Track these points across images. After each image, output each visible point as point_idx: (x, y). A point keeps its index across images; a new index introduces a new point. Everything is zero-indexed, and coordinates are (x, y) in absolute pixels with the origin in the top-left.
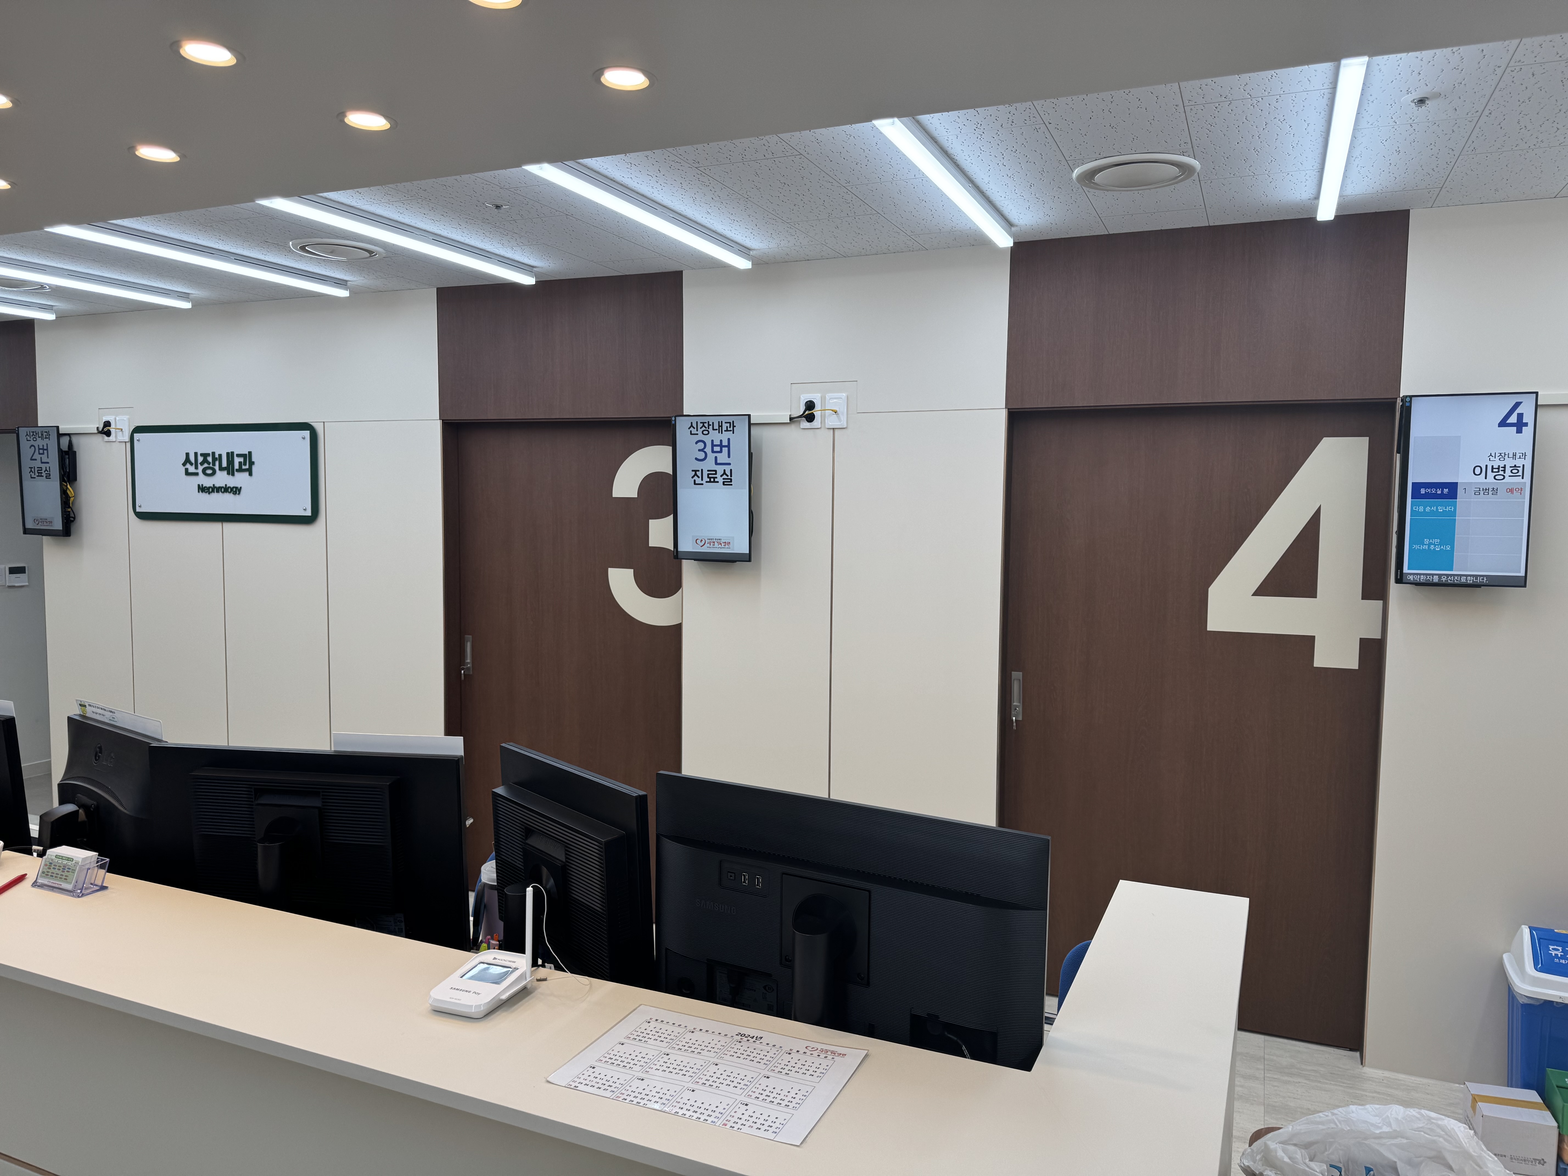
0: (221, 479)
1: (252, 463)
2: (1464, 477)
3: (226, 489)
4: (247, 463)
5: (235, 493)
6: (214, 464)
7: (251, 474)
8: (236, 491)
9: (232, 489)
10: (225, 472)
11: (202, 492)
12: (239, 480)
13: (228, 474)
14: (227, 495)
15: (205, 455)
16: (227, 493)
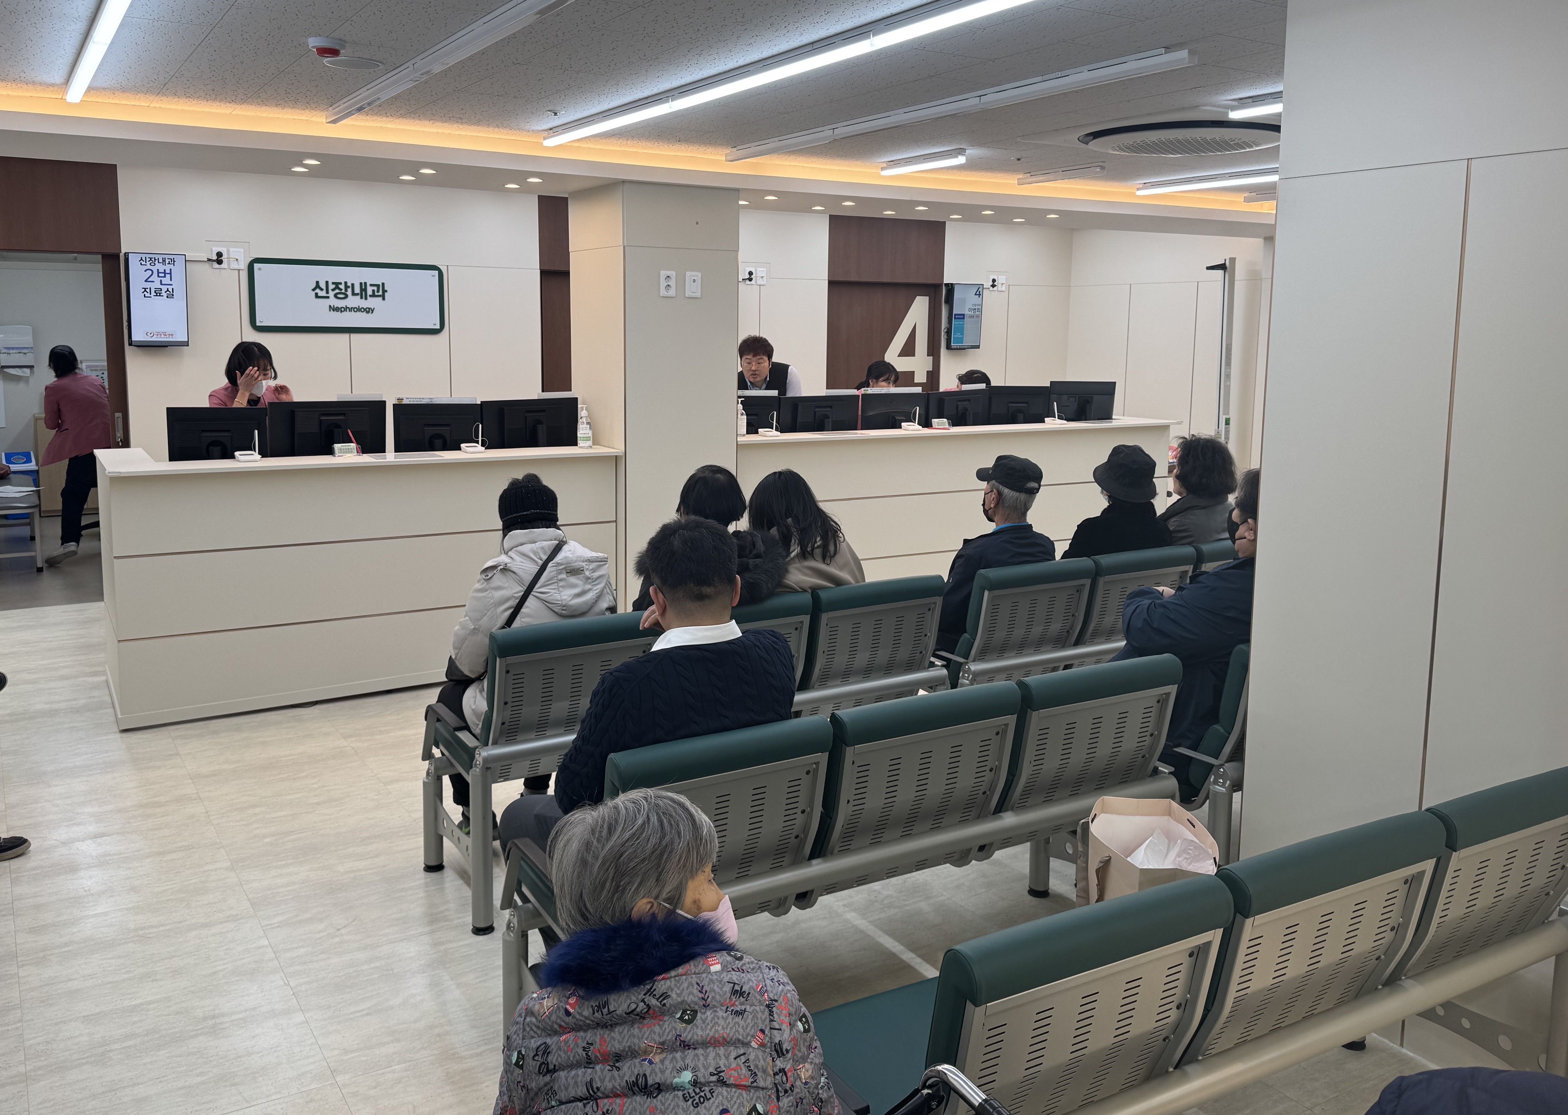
0: (353, 301)
1: (384, 291)
2: (967, 312)
3: (359, 310)
4: (381, 291)
5: (368, 312)
6: (346, 290)
7: (384, 299)
8: (369, 311)
9: (365, 310)
10: (359, 297)
11: (334, 311)
12: (371, 303)
13: (361, 298)
14: (359, 313)
15: (337, 285)
16: (360, 312)
